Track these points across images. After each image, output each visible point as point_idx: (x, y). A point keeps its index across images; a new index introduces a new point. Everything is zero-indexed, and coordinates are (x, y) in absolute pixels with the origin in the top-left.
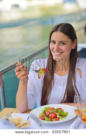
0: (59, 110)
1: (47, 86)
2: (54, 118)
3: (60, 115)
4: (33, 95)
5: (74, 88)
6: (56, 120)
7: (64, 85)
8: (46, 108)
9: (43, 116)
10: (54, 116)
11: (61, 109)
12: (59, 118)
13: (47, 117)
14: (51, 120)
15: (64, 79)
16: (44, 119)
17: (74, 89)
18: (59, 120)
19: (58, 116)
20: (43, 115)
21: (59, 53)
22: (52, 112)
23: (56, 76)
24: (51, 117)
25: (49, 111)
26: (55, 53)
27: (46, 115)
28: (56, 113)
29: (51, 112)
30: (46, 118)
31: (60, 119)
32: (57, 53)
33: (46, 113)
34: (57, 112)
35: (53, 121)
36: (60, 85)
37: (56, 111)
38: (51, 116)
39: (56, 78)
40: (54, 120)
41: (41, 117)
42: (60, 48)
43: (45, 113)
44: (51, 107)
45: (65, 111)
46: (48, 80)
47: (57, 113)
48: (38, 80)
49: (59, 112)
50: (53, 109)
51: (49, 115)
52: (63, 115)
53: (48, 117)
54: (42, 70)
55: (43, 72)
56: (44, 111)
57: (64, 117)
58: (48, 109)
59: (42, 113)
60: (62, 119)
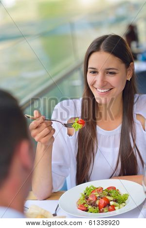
0: (112, 190)
1: (86, 149)
2: (104, 207)
3: (116, 201)
4: (60, 166)
6: (110, 210)
7: (114, 146)
8: (87, 189)
9: (84, 204)
10: (104, 203)
11: (114, 188)
12: (114, 206)
13: (91, 205)
14: (100, 210)
15: (115, 135)
16: (87, 210)
18: (115, 210)
19: (112, 203)
20: (85, 201)
21: (105, 91)
22: (99, 197)
23: (100, 130)
24: (99, 206)
25: (94, 193)
26: (98, 90)
27: (89, 202)
29: (98, 196)
30: (90, 207)
31: (115, 208)
32: (103, 91)
33: (90, 198)
34: (109, 195)
35: (102, 212)
36: (108, 146)
37: (107, 193)
38: (99, 203)
39: (100, 135)
40: (105, 209)
41: (81, 206)
42: (108, 81)
43: (87, 198)
44: (97, 187)
45: (123, 192)
46: (87, 138)
47: (108, 198)
48: (68, 140)
49: (113, 194)
50: (101, 191)
51: (95, 202)
52: (120, 201)
53: (94, 205)
54: (78, 122)
55: (80, 126)
56: (85, 194)
57: (122, 203)
58: (92, 191)
59: (82, 198)
60: (119, 208)
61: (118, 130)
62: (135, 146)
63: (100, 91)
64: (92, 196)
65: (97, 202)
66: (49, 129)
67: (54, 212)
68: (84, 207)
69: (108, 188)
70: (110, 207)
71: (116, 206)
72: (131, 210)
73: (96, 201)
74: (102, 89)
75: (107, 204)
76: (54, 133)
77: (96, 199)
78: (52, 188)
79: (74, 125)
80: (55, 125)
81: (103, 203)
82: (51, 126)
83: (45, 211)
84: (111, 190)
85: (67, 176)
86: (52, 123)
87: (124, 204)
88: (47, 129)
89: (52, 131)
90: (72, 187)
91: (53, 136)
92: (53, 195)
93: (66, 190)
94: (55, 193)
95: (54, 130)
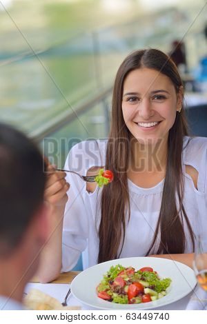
2: (136, 296)
3: (152, 288)
4: (74, 236)
6: (143, 301)
7: (153, 210)
8: (112, 270)
9: (107, 290)
10: (136, 290)
11: (151, 270)
12: (149, 296)
13: (118, 292)
14: (129, 299)
16: (111, 300)
17: (178, 217)
18: (151, 300)
19: (147, 291)
20: (108, 287)
21: (152, 124)
22: (129, 281)
24: (128, 294)
25: (122, 276)
27: (115, 288)
28: (142, 283)
29: (127, 279)
30: (115, 295)
31: (153, 298)
32: (149, 125)
33: (116, 283)
34: (143, 279)
35: (133, 302)
37: (140, 276)
38: (129, 290)
40: (138, 299)
41: (103, 294)
43: (112, 283)
44: (126, 267)
45: (162, 276)
48: (87, 197)
49: (148, 278)
50: (132, 272)
51: (122, 289)
52: (159, 288)
53: (121, 293)
54: (103, 175)
55: (106, 181)
56: (109, 276)
57: (162, 290)
58: (118, 272)
59: (104, 282)
60: (157, 299)
61: (159, 188)
62: (182, 208)
64: (119, 280)
65: (126, 289)
66: (62, 184)
67: (63, 301)
68: (107, 295)
69: (142, 270)
70: (144, 296)
71: (152, 296)
72: (174, 301)
73: (124, 286)
75: (140, 292)
76: (68, 189)
77: (125, 284)
78: (61, 267)
79: (97, 179)
80: (69, 178)
81: (134, 290)
82: (64, 179)
83: (52, 298)
84: (146, 273)
85: (83, 250)
86: (65, 175)
87: (163, 293)
88: (58, 183)
89: (65, 186)
90: (90, 266)
91: (67, 193)
92: (62, 276)
93: (82, 270)
94: (64, 273)
95: (69, 185)
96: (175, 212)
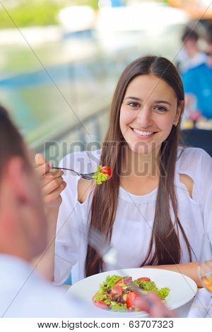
0: (144, 282)
5: (175, 226)
9: (104, 299)
11: (149, 280)
13: (116, 301)
14: (128, 308)
16: (109, 308)
20: (105, 296)
21: (148, 133)
22: (128, 289)
23: (124, 194)
24: (127, 302)
25: (120, 285)
27: (112, 297)
29: (125, 288)
30: (113, 303)
32: (145, 134)
33: (114, 291)
36: (137, 219)
38: (128, 299)
41: (100, 303)
43: (109, 292)
50: (129, 281)
51: (121, 297)
53: (120, 302)
56: (106, 286)
58: (115, 281)
59: (101, 291)
61: (152, 195)
62: (178, 221)
63: (141, 133)
64: (118, 288)
65: (125, 297)
68: (105, 304)
73: (122, 295)
74: (144, 131)
77: (123, 293)
88: (54, 181)
95: (65, 185)
96: (171, 225)
